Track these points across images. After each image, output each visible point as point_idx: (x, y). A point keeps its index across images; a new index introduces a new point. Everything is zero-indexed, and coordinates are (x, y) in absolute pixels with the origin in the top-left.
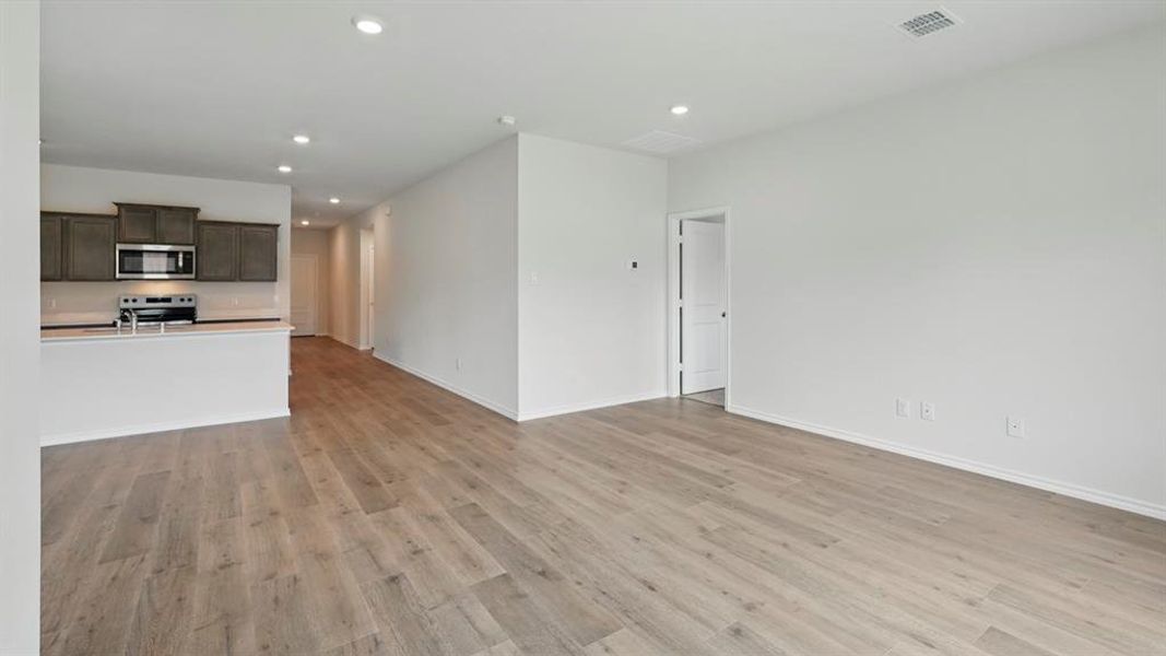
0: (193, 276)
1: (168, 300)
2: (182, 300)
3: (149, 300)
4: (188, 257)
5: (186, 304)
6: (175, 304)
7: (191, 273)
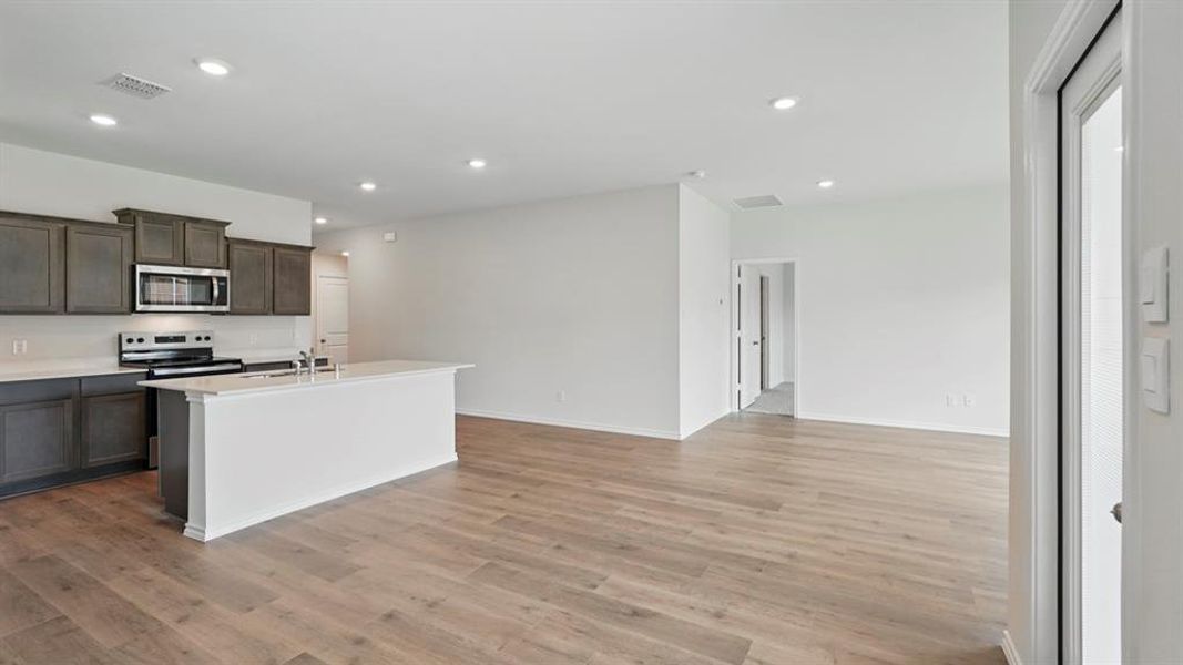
0: (224, 308)
1: (182, 339)
2: (199, 339)
3: (158, 340)
4: (222, 284)
5: (203, 344)
6: (191, 344)
7: (225, 304)
